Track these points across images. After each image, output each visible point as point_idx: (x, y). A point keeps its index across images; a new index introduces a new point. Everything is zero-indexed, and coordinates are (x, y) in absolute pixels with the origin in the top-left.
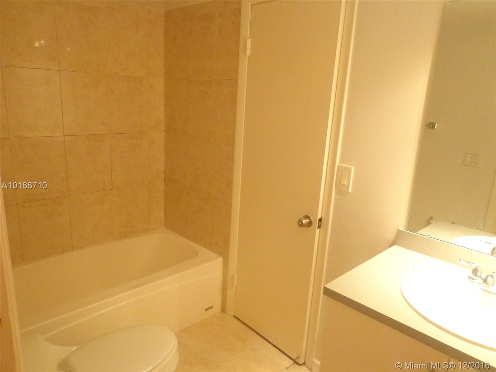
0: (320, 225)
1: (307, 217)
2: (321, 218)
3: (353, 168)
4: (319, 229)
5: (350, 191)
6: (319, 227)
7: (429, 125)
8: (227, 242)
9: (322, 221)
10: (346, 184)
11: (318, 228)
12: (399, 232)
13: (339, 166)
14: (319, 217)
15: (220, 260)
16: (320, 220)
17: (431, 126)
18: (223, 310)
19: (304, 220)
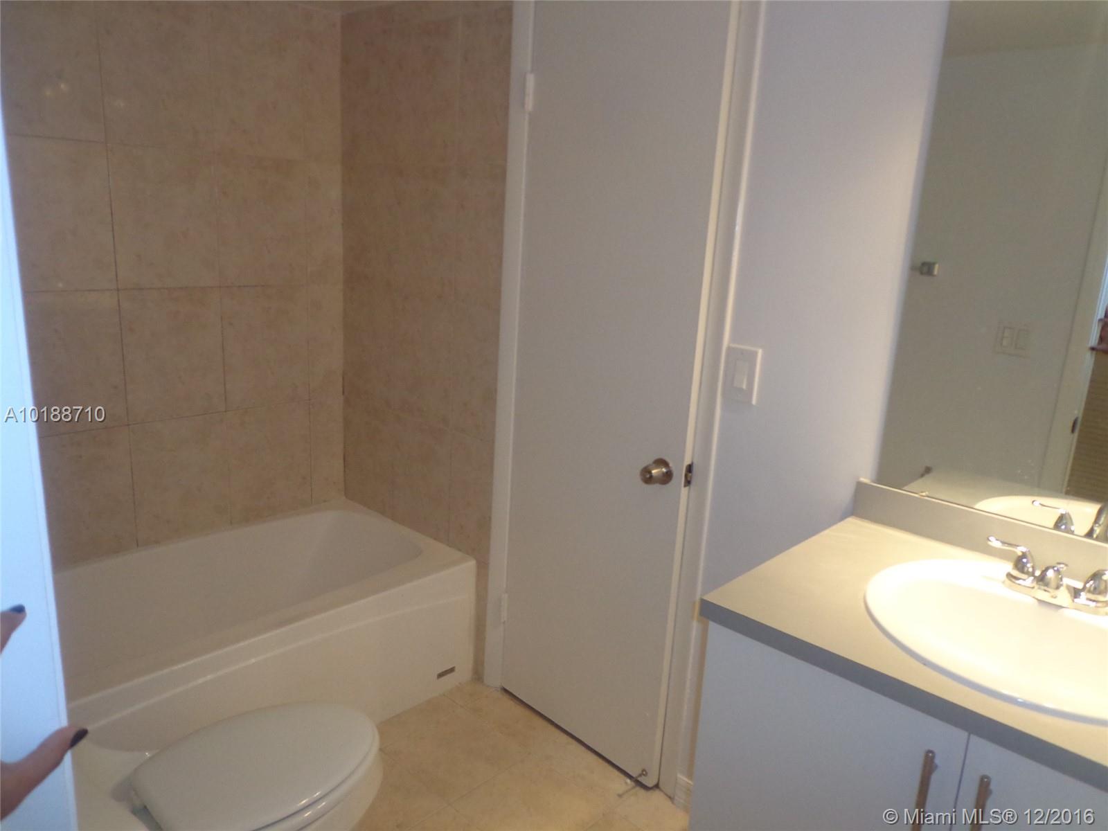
0: (689, 479)
1: (661, 462)
2: (692, 463)
3: (760, 352)
4: (687, 488)
5: (754, 402)
6: (688, 482)
7: (921, 269)
8: (485, 523)
9: (695, 469)
10: (744, 387)
11: (685, 486)
12: (860, 487)
13: (729, 349)
14: (687, 462)
15: (471, 564)
16: (690, 469)
17: (925, 269)
18: (478, 675)
19: (653, 469)
